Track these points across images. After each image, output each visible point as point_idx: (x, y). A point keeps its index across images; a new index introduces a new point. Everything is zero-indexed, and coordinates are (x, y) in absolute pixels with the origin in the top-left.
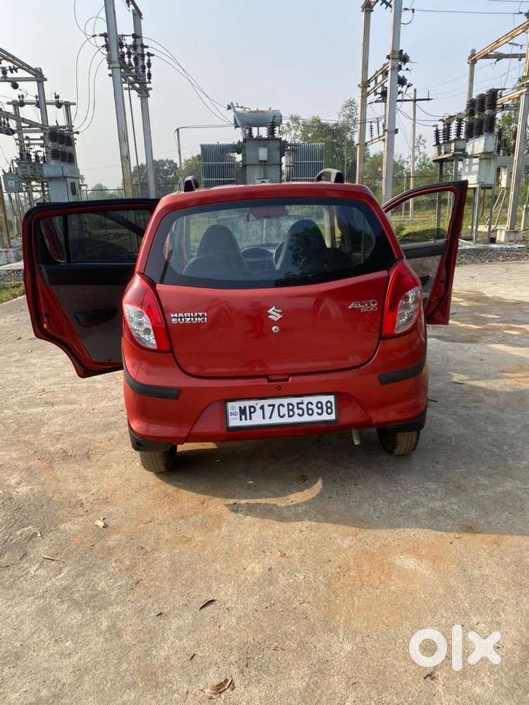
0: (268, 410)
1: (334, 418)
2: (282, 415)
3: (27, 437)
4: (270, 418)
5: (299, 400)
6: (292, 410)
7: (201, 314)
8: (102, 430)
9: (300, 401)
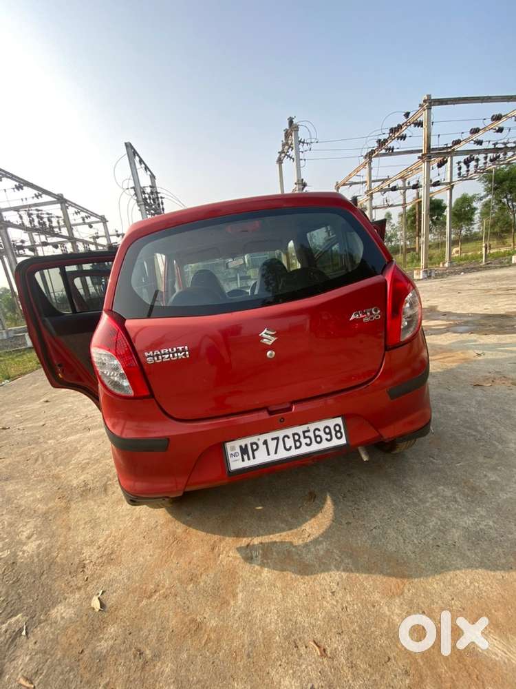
0: (272, 445)
1: (345, 442)
2: (288, 447)
3: (57, 470)
4: (276, 453)
5: (304, 428)
6: (299, 440)
7: (180, 348)
9: (306, 429)
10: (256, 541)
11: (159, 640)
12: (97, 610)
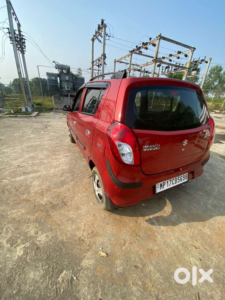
0: (169, 183)
1: (188, 180)
2: (173, 183)
3: (24, 196)
6: (176, 181)
8: (61, 186)
10: (151, 217)
11: (141, 259)
12: (105, 257)
